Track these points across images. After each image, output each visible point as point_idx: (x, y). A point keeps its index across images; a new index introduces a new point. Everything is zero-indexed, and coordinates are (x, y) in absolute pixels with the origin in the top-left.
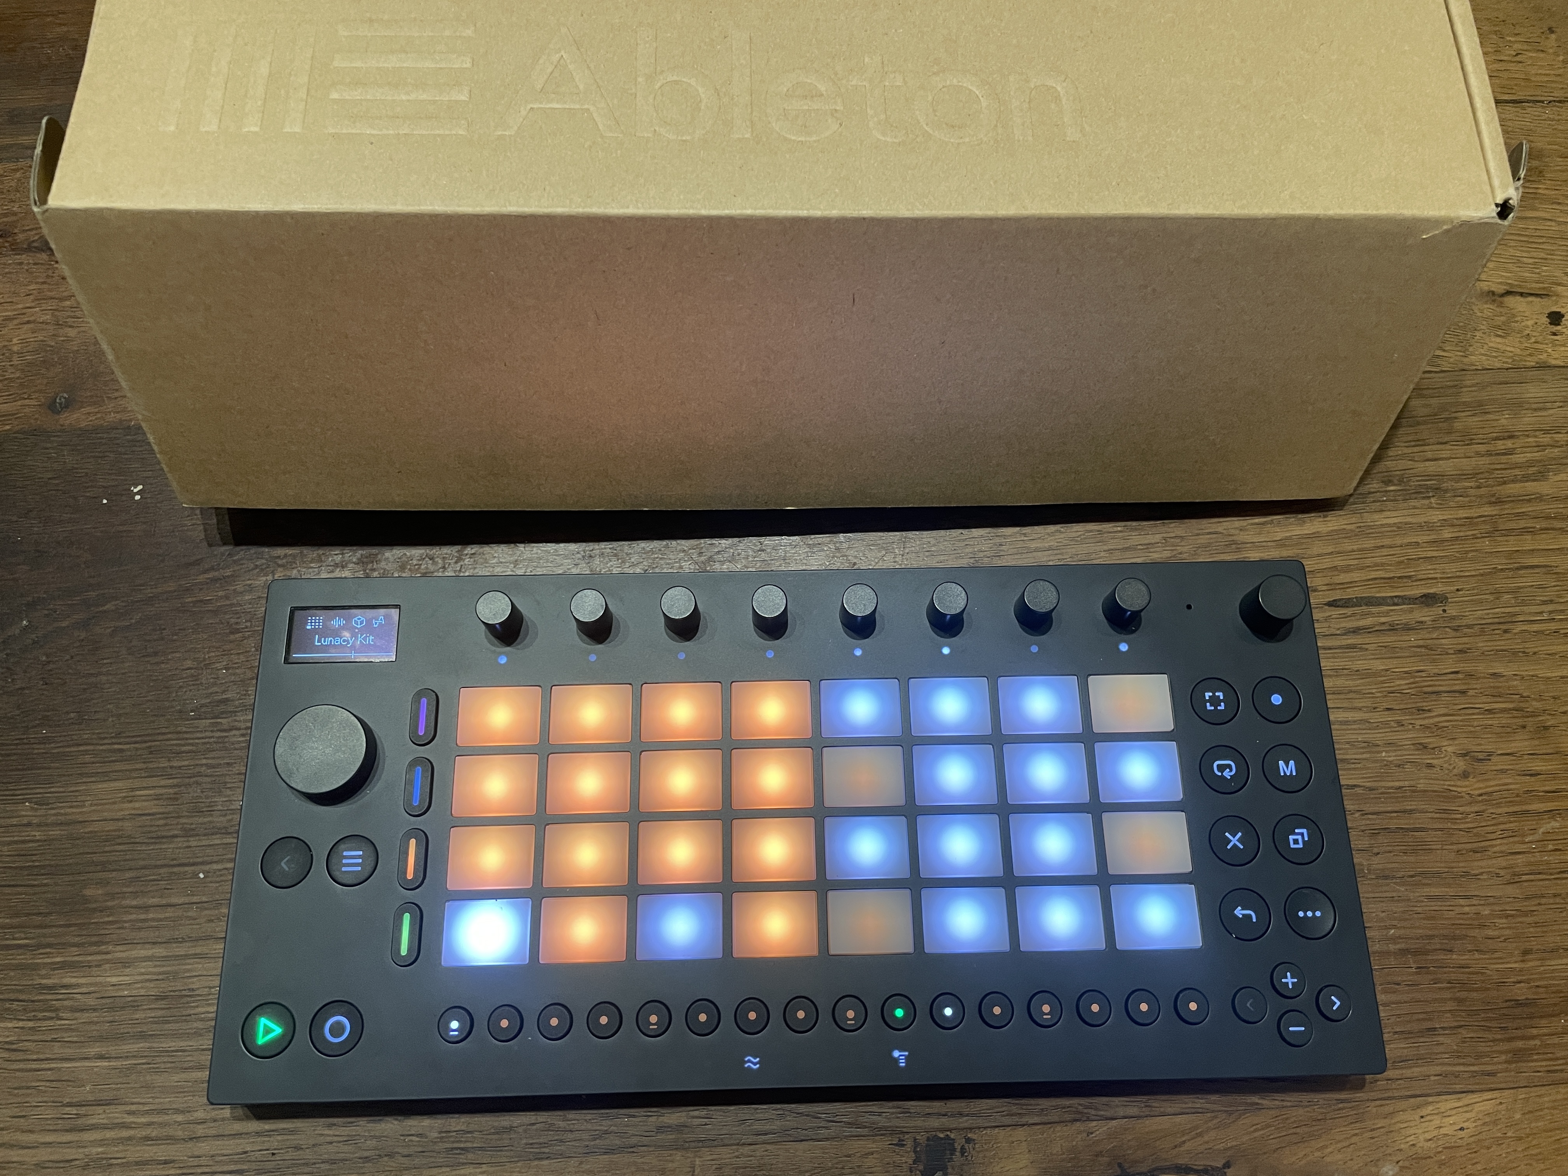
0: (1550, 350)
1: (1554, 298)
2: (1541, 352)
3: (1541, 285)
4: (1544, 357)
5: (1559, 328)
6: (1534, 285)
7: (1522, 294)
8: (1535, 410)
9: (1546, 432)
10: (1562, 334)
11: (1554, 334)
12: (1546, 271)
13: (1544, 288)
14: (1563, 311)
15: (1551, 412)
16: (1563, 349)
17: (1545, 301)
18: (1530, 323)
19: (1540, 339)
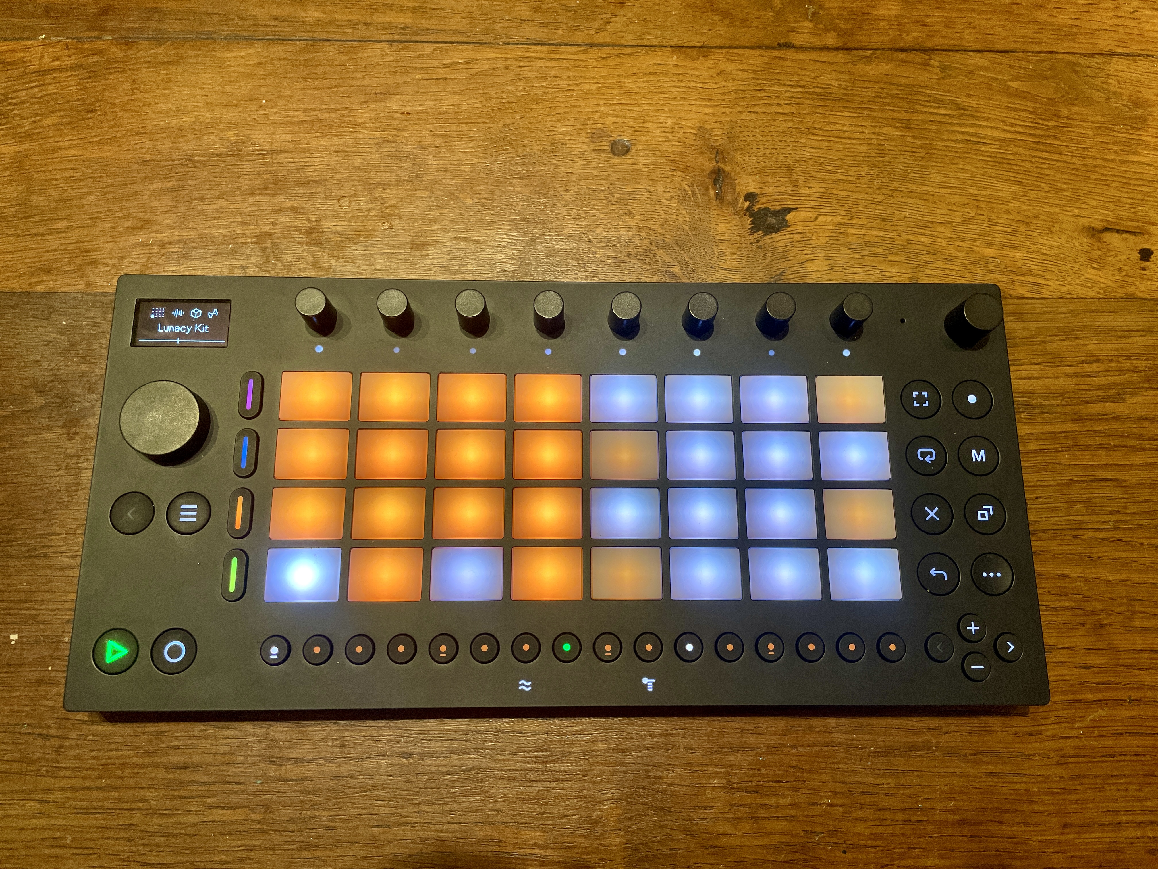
0: (1138, 283)
1: (1146, 237)
2: (1130, 285)
3: (1136, 224)
4: (1131, 289)
5: (1148, 263)
6: (1130, 223)
7: (1118, 231)
8: (1120, 337)
9: (1128, 358)
10: (1149, 269)
11: (1143, 269)
12: (1140, 211)
13: (1138, 227)
14: (1153, 248)
15: (1135, 339)
16: (1149, 283)
17: (1138, 239)
18: (1123, 257)
19: (1130, 273)
